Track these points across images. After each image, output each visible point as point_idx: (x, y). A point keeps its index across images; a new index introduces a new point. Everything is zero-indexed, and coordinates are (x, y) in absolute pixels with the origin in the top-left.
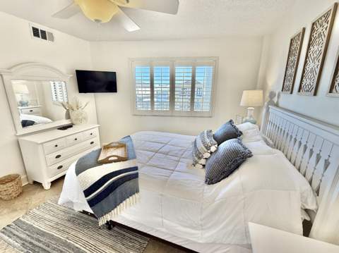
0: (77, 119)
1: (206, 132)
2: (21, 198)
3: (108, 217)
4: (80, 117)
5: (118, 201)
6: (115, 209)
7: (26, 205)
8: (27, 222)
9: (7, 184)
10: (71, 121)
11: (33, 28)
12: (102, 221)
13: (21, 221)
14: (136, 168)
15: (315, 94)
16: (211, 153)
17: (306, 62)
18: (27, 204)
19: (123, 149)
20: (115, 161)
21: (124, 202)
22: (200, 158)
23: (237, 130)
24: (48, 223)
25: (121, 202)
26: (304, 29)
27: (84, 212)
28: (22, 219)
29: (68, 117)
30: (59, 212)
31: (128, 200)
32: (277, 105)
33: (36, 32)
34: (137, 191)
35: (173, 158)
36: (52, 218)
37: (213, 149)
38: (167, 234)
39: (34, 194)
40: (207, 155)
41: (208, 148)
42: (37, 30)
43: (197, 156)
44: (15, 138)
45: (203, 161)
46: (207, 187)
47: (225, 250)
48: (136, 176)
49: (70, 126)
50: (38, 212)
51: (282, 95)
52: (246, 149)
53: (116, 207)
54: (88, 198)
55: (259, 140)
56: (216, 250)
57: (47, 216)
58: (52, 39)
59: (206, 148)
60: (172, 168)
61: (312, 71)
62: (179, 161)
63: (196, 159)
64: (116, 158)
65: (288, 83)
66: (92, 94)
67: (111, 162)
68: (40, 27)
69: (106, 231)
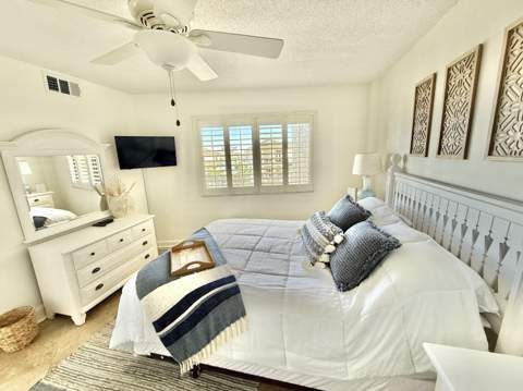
0: (119, 209)
1: (318, 214)
2: (37, 346)
3: (197, 359)
4: (124, 206)
5: (213, 333)
6: (208, 346)
7: (48, 357)
8: (56, 385)
9: (13, 326)
10: (110, 212)
11: (49, 78)
12: (186, 367)
13: (43, 385)
14: (232, 279)
15: (466, 157)
16: (336, 245)
17: (444, 116)
18: (50, 354)
19: (202, 249)
20: (197, 270)
21: (222, 333)
22: (319, 254)
23: (362, 209)
24: (91, 382)
25: (218, 333)
26: (435, 75)
27: (154, 356)
28: (46, 382)
29: (105, 206)
30: (107, 360)
31: (227, 329)
32: (404, 171)
33: (52, 83)
34: (243, 314)
35: (279, 256)
36: (97, 373)
37: (338, 239)
38: (292, 373)
39: (60, 335)
40: (330, 248)
41: (330, 238)
42: (55, 80)
43: (315, 250)
44: (23, 248)
45: (325, 258)
46: (342, 295)
47: (381, 386)
48: (236, 290)
49: (109, 221)
50: (70, 366)
51: (411, 158)
52: (388, 236)
53: (209, 342)
54: (161, 333)
55: (397, 222)
56: (369, 387)
57: (87, 371)
58: (77, 92)
59: (328, 238)
60: (284, 273)
61: (455, 128)
62: (288, 260)
63: (314, 255)
64: (197, 266)
65: (420, 143)
66: (139, 170)
67: (191, 272)
68: (59, 76)
69: (190, 381)
